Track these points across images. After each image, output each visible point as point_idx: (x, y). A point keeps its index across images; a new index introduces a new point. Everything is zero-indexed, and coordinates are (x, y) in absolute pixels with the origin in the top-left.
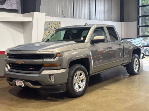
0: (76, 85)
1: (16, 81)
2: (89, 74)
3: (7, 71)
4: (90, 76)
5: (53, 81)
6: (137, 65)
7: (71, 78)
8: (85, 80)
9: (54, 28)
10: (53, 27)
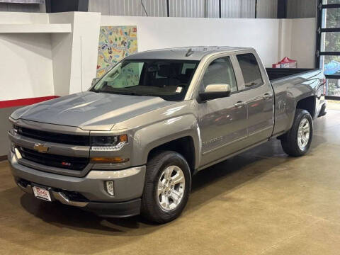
0: (163, 197)
1: (35, 188)
2: (192, 170)
3: (15, 164)
4: (194, 173)
5: (112, 194)
6: (305, 133)
7: (151, 185)
8: (183, 185)
9: (122, 42)
10: (120, 39)
